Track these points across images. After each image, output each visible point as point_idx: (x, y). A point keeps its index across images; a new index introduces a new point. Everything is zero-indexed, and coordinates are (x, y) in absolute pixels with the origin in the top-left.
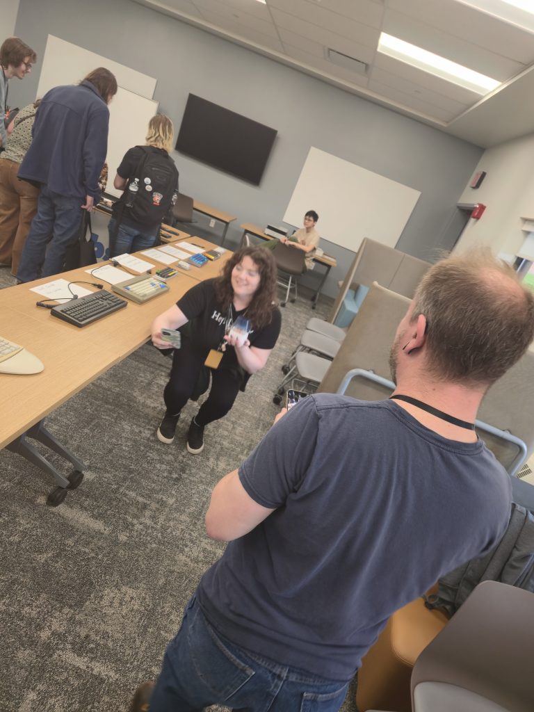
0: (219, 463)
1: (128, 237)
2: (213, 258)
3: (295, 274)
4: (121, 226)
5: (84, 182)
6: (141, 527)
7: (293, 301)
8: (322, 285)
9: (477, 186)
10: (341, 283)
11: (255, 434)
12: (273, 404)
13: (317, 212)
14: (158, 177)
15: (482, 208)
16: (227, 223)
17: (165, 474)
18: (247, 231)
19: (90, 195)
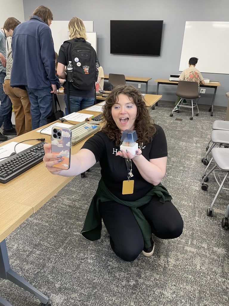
1: (77, 103)
3: (194, 98)
5: (47, 77)
7: (197, 115)
8: (213, 100)
11: (194, 222)
12: (202, 191)
14: (82, 55)
16: (146, 82)
17: (124, 283)
18: (159, 83)
19: (54, 84)
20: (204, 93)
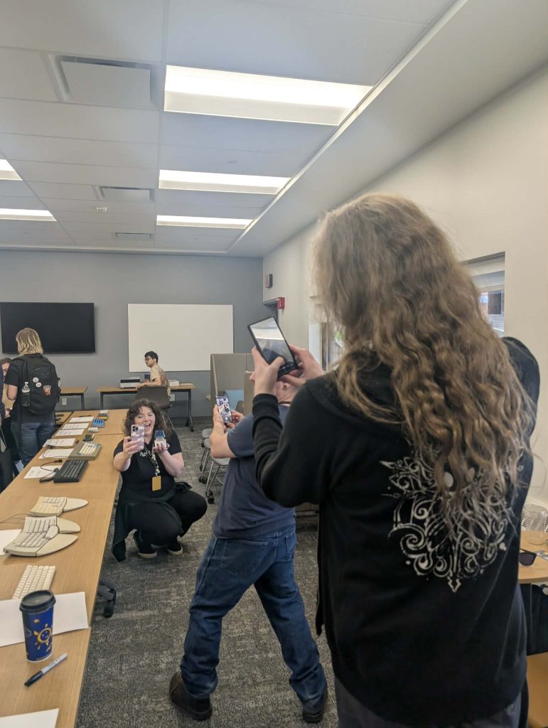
0: (199, 552)
1: (33, 431)
2: (105, 418)
4: (23, 425)
6: (175, 602)
8: (190, 408)
9: (271, 285)
10: (209, 397)
13: (155, 352)
14: (42, 374)
15: (282, 300)
16: (82, 394)
18: (103, 393)
20: (174, 400)
